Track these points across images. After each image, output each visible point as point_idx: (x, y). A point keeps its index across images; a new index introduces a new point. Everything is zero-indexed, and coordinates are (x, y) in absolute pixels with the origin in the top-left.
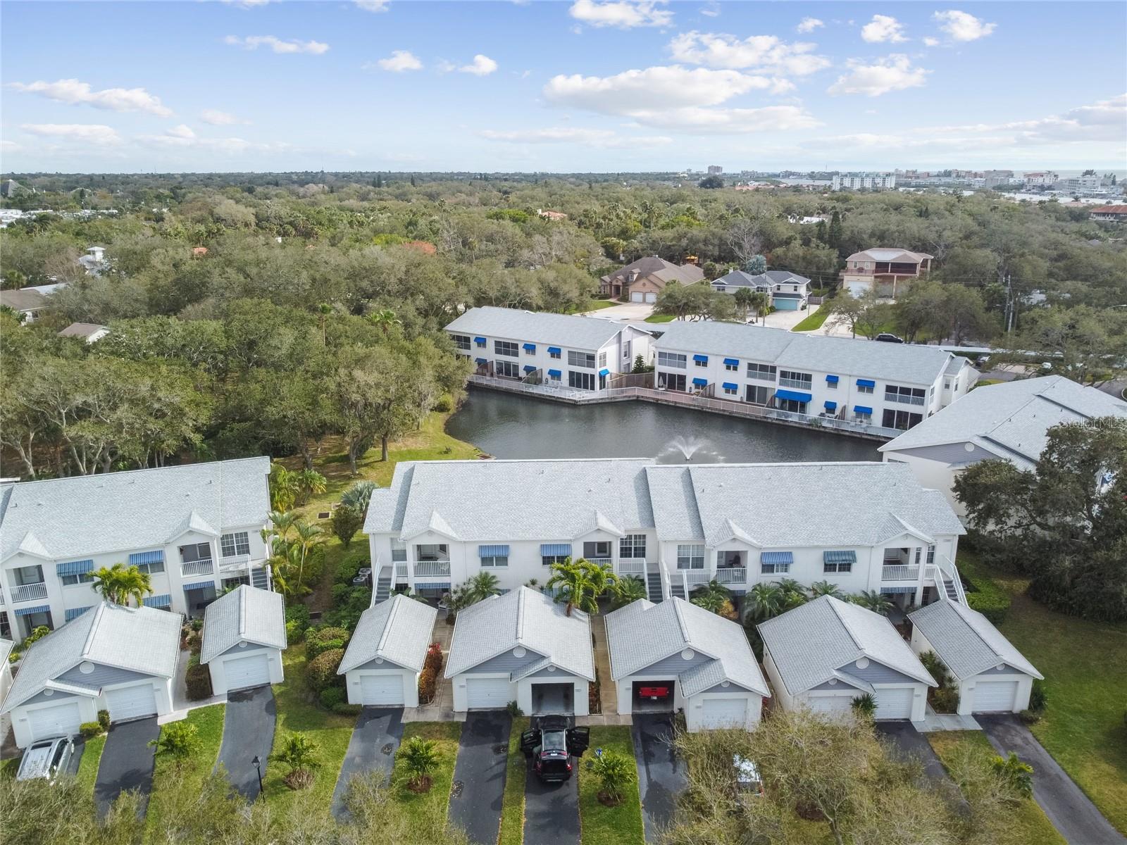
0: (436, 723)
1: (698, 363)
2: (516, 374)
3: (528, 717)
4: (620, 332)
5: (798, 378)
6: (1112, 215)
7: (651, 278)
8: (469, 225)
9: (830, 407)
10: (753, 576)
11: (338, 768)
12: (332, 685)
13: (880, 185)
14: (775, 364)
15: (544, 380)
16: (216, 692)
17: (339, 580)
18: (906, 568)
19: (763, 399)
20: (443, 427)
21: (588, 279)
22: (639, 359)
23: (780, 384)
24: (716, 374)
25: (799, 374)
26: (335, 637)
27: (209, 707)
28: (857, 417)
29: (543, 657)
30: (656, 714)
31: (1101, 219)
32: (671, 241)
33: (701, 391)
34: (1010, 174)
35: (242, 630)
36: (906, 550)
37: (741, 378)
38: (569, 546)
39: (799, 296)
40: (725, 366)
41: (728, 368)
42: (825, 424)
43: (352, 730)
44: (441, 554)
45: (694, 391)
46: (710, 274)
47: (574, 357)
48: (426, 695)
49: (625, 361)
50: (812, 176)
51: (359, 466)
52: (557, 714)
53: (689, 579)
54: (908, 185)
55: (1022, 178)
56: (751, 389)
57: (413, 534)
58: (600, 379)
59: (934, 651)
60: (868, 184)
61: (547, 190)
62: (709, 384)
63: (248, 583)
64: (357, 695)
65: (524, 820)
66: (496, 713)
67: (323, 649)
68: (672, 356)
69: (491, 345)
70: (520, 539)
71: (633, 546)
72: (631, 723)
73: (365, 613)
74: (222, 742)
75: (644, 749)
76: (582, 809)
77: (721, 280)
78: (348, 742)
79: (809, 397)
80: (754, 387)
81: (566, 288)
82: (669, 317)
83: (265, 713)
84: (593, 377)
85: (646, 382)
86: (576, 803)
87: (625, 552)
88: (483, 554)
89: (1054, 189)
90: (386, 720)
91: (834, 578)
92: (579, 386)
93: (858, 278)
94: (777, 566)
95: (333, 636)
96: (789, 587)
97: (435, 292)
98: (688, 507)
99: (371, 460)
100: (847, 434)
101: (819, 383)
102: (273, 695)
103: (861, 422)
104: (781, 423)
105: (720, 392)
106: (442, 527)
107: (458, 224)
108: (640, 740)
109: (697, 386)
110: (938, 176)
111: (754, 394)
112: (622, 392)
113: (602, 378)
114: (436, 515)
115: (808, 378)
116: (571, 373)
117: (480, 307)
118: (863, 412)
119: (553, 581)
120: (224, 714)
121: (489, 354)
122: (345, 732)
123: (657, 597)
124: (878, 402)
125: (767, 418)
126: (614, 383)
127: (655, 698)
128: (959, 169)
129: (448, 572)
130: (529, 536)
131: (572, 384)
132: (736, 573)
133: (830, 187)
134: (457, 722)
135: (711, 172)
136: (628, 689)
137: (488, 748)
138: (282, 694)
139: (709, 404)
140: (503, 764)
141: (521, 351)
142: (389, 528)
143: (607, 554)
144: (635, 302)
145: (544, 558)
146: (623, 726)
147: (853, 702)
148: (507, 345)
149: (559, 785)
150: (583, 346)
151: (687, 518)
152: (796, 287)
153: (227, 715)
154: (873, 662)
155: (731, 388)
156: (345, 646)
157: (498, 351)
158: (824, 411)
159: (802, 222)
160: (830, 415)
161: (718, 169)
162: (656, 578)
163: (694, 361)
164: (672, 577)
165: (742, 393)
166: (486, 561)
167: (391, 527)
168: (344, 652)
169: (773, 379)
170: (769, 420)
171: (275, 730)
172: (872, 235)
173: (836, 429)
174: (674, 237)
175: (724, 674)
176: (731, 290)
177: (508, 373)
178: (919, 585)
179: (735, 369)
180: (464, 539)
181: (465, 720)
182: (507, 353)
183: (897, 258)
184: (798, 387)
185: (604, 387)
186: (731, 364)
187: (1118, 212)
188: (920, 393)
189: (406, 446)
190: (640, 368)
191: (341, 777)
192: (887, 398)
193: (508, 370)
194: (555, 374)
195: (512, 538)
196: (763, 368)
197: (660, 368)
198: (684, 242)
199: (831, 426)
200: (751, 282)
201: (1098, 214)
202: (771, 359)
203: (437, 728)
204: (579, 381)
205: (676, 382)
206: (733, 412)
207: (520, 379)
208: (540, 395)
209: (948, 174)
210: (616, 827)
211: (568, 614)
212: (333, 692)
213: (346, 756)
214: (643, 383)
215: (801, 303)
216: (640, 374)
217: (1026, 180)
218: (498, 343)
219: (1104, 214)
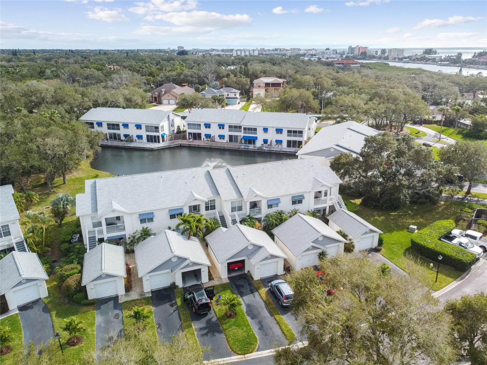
0: (137, 300)
1: (206, 127)
2: (120, 139)
3: (181, 288)
4: (169, 115)
5: (251, 130)
6: (342, 64)
7: (171, 93)
8: (74, 71)
9: (265, 141)
10: (265, 211)
11: (94, 331)
12: (78, 292)
13: (252, 54)
14: (241, 125)
15: (134, 140)
16: (11, 308)
17: (63, 242)
18: (321, 199)
19: (236, 141)
20: (90, 166)
21: (144, 94)
22: (179, 127)
23: (244, 133)
24: (215, 131)
25: (251, 128)
26: (72, 269)
27: (9, 316)
28: (277, 144)
29: (186, 259)
30: (237, 276)
31: (338, 65)
32: (175, 76)
33: (209, 140)
34: (300, 50)
35: (22, 273)
36: (320, 192)
37: (226, 132)
38: (182, 209)
39: (237, 98)
40: (218, 127)
41: (220, 128)
42: (264, 148)
43: (95, 311)
44: (117, 222)
45: (205, 139)
46: (197, 90)
47: (148, 128)
48: (128, 288)
49: (172, 129)
50: (223, 51)
51: (52, 188)
52: (194, 284)
53: (238, 216)
54: (262, 54)
55: (304, 51)
56: (231, 137)
57: (104, 213)
58: (162, 138)
59: (341, 229)
60: (247, 53)
61: (106, 56)
62: (212, 136)
63: (14, 250)
64: (92, 295)
65: (196, 333)
66: (165, 289)
67: (68, 276)
68: (194, 125)
69: (105, 125)
70: (159, 208)
71: (210, 205)
72: (229, 282)
73: (86, 255)
74: (23, 332)
75: (238, 291)
76: (220, 322)
77: (203, 92)
78: (94, 317)
79: (256, 138)
80: (232, 136)
81: (135, 98)
82: (182, 110)
83: (43, 313)
84: (158, 137)
85: (183, 137)
86: (217, 320)
87: (207, 209)
88: (141, 218)
89: (316, 56)
90: (111, 303)
91: (297, 207)
92: (152, 142)
93: (259, 90)
94: (274, 205)
95: (72, 268)
96: (281, 213)
97: (73, 101)
98: (232, 185)
99: (57, 184)
100: (274, 152)
101: (260, 131)
102: (45, 304)
103: (278, 146)
104: (246, 150)
105: (217, 139)
106: (118, 208)
107: (69, 71)
108: (235, 287)
109: (207, 138)
110: (273, 50)
111: (232, 139)
112: (173, 142)
113: (163, 137)
114: (114, 203)
115: (255, 130)
116: (148, 136)
117: (96, 108)
118: (279, 142)
119: (179, 225)
120: (19, 318)
121: (105, 130)
122: (92, 313)
123: (225, 226)
124: (284, 137)
125: (240, 148)
126: (169, 139)
127: (237, 268)
128: (281, 48)
129: (124, 229)
130: (163, 207)
131: (148, 141)
132: (257, 211)
133: (232, 55)
134: (148, 297)
135: (179, 49)
136: (225, 267)
137: (167, 306)
138: (49, 302)
139: (214, 145)
140: (177, 311)
141: (121, 127)
142: (90, 212)
143: (198, 211)
144: (165, 104)
145: (170, 216)
146: (226, 283)
147: (318, 254)
148: (113, 125)
149: (206, 314)
150: (153, 122)
151: (233, 189)
152: (235, 94)
153: (21, 318)
154: (325, 237)
155: (222, 137)
156: (81, 272)
157: (109, 128)
158: (263, 143)
159: (227, 69)
160: (266, 145)
161: (182, 47)
162: (222, 218)
163: (204, 126)
164: (231, 216)
165: (227, 139)
166: (142, 221)
167: (91, 211)
168: (82, 275)
169: (241, 132)
170: (241, 149)
171: (52, 320)
172: (261, 72)
173: (269, 150)
174: (177, 75)
175: (268, 252)
176: (209, 96)
177: (115, 138)
178: (327, 205)
179: (223, 128)
180: (131, 212)
181: (151, 295)
182: (114, 129)
183: (273, 81)
184: (251, 134)
185: (164, 141)
186: (221, 126)
187: (344, 63)
188: (301, 132)
189: (74, 176)
190: (179, 132)
191: (97, 334)
192: (288, 136)
193: (115, 137)
194: (140, 137)
195: (155, 208)
196: (235, 127)
197: (189, 131)
198: (182, 77)
199: (267, 149)
200: (217, 93)
201: (337, 64)
202: (239, 123)
203: (139, 301)
204: (151, 139)
205: (197, 136)
206: (225, 147)
207: (122, 141)
208: (134, 147)
209: (276, 50)
210: (238, 326)
211: (189, 239)
212: (80, 295)
213: (96, 324)
214: (182, 138)
215: (238, 101)
216: (180, 134)
217: (306, 52)
218: (108, 124)
219: (339, 64)
